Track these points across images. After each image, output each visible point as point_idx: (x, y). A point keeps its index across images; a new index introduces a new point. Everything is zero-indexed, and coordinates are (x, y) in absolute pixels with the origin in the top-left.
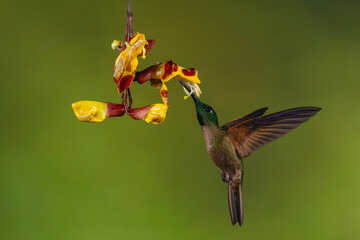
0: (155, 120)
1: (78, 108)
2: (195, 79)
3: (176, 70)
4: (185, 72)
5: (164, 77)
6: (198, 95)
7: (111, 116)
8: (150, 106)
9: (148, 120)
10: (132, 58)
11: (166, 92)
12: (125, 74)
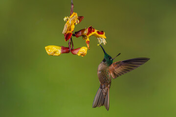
0: (82, 55)
1: (48, 49)
2: (103, 36)
3: (94, 31)
4: (98, 32)
5: (88, 34)
6: (104, 44)
7: (63, 53)
8: (80, 48)
9: (79, 55)
10: (72, 24)
11: (89, 42)
12: (68, 32)
